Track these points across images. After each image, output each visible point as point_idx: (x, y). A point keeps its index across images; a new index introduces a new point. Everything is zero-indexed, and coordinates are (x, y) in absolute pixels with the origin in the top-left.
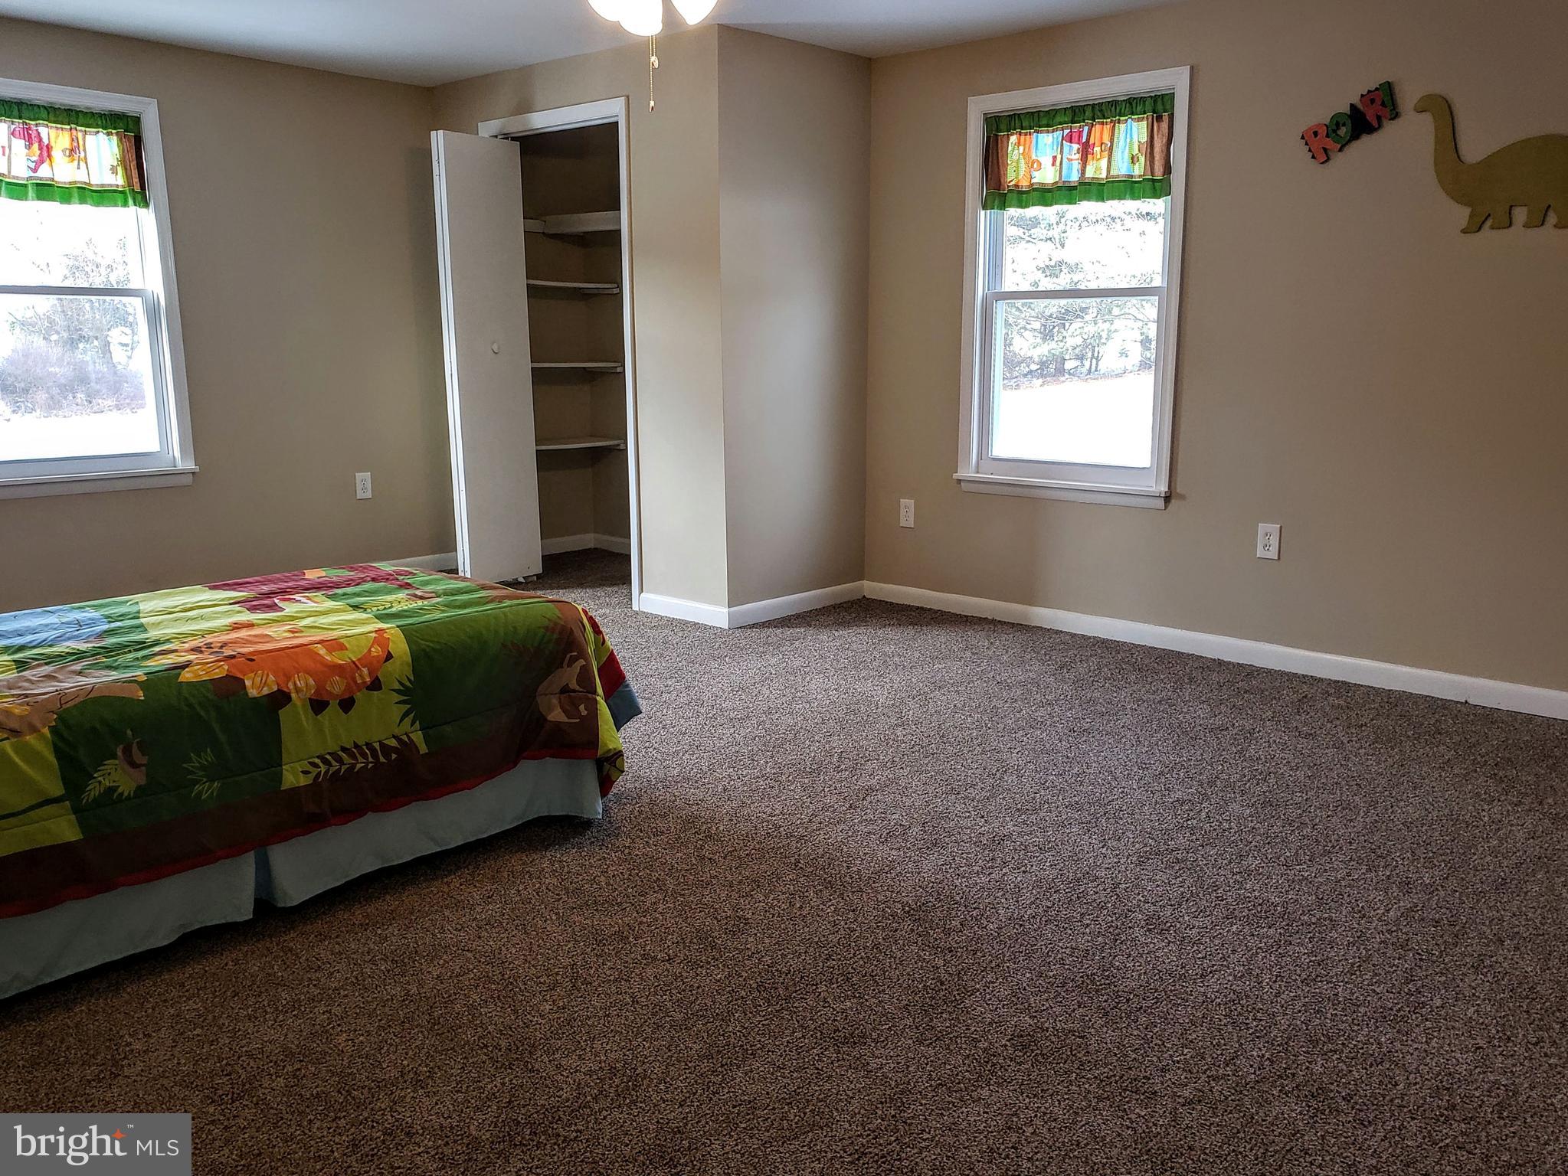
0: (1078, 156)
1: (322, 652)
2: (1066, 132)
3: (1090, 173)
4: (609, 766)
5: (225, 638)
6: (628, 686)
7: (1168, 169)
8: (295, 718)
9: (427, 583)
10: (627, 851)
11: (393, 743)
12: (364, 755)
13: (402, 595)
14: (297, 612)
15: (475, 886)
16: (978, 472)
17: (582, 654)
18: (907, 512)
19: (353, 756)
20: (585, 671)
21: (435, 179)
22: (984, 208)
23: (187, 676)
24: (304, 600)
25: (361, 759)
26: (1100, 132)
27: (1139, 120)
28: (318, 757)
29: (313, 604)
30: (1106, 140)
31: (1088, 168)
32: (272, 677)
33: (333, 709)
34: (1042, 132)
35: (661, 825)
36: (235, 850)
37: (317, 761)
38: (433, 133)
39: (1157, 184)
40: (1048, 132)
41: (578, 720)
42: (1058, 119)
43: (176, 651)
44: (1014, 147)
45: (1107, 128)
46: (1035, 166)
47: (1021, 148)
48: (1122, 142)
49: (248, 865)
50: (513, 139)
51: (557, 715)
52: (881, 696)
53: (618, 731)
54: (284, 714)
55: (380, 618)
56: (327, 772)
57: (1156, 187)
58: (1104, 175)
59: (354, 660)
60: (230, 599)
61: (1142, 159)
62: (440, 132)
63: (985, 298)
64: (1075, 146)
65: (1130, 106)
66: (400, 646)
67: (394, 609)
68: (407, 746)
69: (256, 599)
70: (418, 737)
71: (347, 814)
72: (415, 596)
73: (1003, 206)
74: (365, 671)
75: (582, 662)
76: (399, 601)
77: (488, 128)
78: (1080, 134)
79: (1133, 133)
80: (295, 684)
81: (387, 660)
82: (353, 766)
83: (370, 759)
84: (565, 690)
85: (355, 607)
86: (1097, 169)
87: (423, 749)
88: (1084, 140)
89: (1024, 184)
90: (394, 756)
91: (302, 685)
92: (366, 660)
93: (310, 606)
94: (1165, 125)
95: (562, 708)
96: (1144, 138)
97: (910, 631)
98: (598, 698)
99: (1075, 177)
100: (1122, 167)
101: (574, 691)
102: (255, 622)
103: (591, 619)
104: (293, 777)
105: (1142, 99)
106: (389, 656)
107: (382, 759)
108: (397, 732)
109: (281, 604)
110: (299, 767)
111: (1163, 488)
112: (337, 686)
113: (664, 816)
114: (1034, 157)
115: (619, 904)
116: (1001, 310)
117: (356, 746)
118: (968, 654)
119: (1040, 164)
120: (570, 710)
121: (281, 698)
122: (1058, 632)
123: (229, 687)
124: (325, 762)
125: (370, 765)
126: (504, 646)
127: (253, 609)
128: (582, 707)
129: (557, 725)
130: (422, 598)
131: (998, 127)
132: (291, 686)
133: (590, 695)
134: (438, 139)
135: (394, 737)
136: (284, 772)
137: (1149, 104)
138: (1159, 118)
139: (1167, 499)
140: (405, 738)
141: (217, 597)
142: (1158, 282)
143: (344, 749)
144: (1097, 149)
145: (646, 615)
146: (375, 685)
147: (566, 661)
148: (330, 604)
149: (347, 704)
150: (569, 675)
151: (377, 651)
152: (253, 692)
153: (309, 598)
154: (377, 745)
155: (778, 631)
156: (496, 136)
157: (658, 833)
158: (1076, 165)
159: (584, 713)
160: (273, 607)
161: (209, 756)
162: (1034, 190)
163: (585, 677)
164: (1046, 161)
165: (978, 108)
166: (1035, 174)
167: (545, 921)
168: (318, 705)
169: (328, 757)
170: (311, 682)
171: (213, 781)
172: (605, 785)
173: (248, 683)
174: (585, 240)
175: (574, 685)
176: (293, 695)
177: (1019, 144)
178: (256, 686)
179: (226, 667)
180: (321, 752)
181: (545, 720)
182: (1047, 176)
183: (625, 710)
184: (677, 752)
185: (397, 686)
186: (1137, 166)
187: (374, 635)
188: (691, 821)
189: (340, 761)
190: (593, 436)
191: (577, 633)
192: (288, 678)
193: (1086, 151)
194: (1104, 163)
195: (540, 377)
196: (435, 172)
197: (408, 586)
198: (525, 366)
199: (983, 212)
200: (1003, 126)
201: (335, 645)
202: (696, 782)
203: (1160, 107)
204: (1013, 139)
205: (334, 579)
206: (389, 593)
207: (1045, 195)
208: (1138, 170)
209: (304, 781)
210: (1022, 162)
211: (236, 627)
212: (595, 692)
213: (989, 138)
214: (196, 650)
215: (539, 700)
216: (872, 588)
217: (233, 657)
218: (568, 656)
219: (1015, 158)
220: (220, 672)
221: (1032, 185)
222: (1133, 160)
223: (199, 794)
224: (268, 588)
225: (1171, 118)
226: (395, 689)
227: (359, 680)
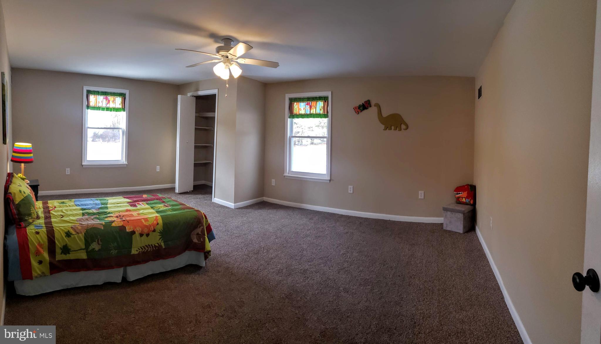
0: (309, 108)
1: (143, 221)
2: (307, 103)
3: (312, 112)
4: (207, 254)
5: (124, 214)
6: (212, 232)
7: (328, 112)
8: (136, 238)
9: (168, 202)
10: (211, 277)
11: (157, 245)
12: (150, 247)
13: (162, 205)
14: (140, 208)
15: (173, 283)
16: (288, 174)
17: (203, 225)
18: (273, 182)
19: (148, 247)
20: (203, 230)
21: (178, 105)
23: (113, 224)
24: (142, 204)
25: (149, 248)
26: (313, 103)
27: (321, 102)
28: (140, 247)
29: (144, 206)
30: (315, 105)
31: (311, 111)
32: (132, 227)
33: (145, 236)
34: (301, 102)
35: (220, 269)
36: (119, 266)
37: (140, 248)
38: (178, 95)
39: (326, 115)
40: (302, 102)
41: (200, 242)
42: (305, 100)
43: (112, 217)
45: (315, 103)
46: (300, 109)
47: (297, 106)
48: (318, 106)
49: (121, 270)
50: (194, 97)
51: (195, 240)
52: (271, 230)
53: (209, 243)
54: (134, 236)
55: (158, 212)
56: (142, 251)
57: (325, 116)
58: (314, 112)
59: (150, 224)
60: (127, 201)
61: (322, 110)
62: (180, 95)
63: (289, 137)
64: (308, 106)
66: (160, 221)
67: (160, 209)
68: (160, 246)
69: (132, 202)
70: (163, 244)
71: (145, 261)
72: (165, 205)
73: (293, 118)
74: (152, 227)
75: (202, 227)
76: (161, 207)
77: (189, 94)
78: (309, 104)
79: (320, 104)
80: (137, 229)
81: (157, 225)
82: (148, 250)
83: (152, 249)
84: (198, 234)
85: (152, 208)
86: (313, 111)
87: (164, 247)
88: (310, 105)
89: (298, 113)
90: (157, 248)
91: (138, 230)
92: (153, 224)
93: (143, 206)
94: (327, 103)
95: (197, 238)
96: (323, 106)
97: (275, 211)
98: (206, 237)
99: (308, 113)
100: (318, 111)
101: (200, 235)
102: (131, 210)
103: (205, 215)
104: (134, 251)
105: (320, 97)
106: (158, 224)
107: (154, 249)
108: (158, 243)
109: (137, 205)
110: (136, 249)
111: (329, 178)
112: (146, 231)
113: (220, 266)
114: (300, 108)
115: (209, 295)
116: (292, 140)
117: (149, 245)
118: (289, 217)
119: (301, 109)
120: (199, 239)
121: (133, 233)
122: (308, 210)
123: (122, 228)
124: (142, 248)
125: (152, 250)
126: (184, 223)
127: (131, 205)
128: (201, 239)
129: (195, 243)
130: (167, 206)
131: (292, 101)
132: (136, 230)
133: (204, 236)
134: (179, 97)
135: (157, 243)
136: (132, 250)
137: (322, 98)
138: (325, 102)
139: (330, 181)
140: (160, 244)
141: (124, 200)
142: (326, 136)
143: (146, 246)
144: (313, 107)
145: (215, 203)
146: (154, 231)
147: (198, 227)
148: (147, 206)
149: (148, 235)
150: (199, 230)
151: (155, 222)
152: (127, 230)
153: (143, 204)
154: (153, 245)
155: (246, 210)
156: (191, 96)
157: (219, 272)
158: (309, 110)
159: (202, 240)
160: (135, 206)
161: (116, 244)
162: (300, 115)
163: (203, 231)
164: (302, 109)
165: (287, 96)
166: (300, 111)
167: (189, 298)
168: (141, 235)
169: (142, 247)
170: (140, 229)
171: (116, 250)
172: (206, 258)
173: (127, 228)
174: (207, 118)
175: (200, 233)
176: (136, 232)
177: (296, 105)
178: (128, 229)
179: (122, 223)
180: (141, 246)
181: (193, 241)
182: (302, 112)
183: (211, 238)
184: (223, 246)
185: (159, 231)
186: (321, 111)
187: (155, 218)
188: (227, 268)
189: (145, 248)
190: (206, 159)
191: (201, 219)
192: (135, 228)
193: (311, 107)
194: (315, 110)
195: (196, 147)
196: (178, 104)
197: (164, 202)
198: (193, 145)
199: (289, 119)
200: (293, 100)
201: (146, 220)
202: (228, 256)
203: (325, 99)
204: (295, 104)
205: (149, 198)
206: (160, 204)
207: (302, 116)
208: (322, 112)
209: (136, 253)
210: (297, 108)
211: (127, 211)
212: (205, 235)
213: (290, 103)
214: (117, 217)
215: (191, 236)
216: (265, 199)
217: (124, 220)
218: (199, 225)
219: (296, 107)
220: (121, 225)
221: (299, 114)
222: (321, 110)
223: (112, 253)
224: (135, 199)
225: (328, 102)
226: (158, 232)
227: (151, 230)
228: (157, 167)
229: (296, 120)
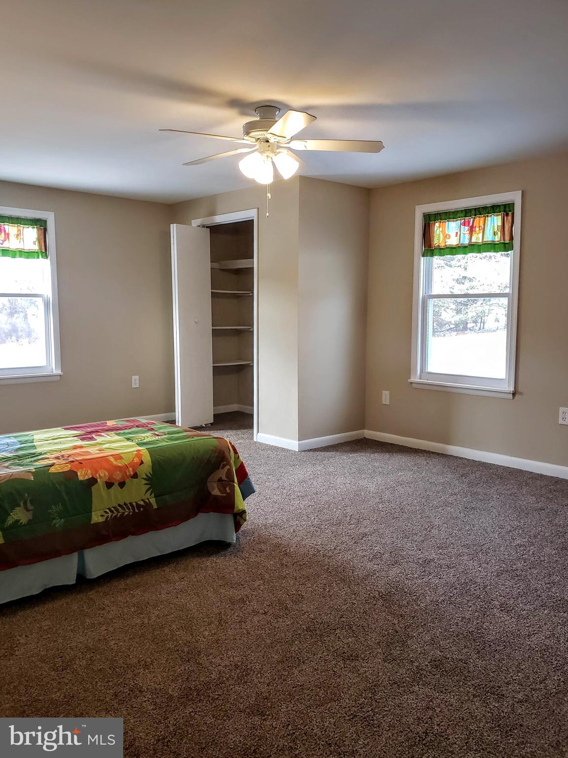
0: (468, 232)
1: (112, 459)
2: (462, 221)
3: (474, 240)
4: (239, 517)
5: (70, 452)
6: (249, 479)
7: (512, 238)
8: (99, 490)
9: (160, 428)
10: (247, 559)
11: (142, 503)
12: (129, 509)
13: (149, 434)
14: (102, 441)
15: (176, 573)
16: (420, 379)
17: (229, 463)
18: (386, 397)
19: (123, 509)
20: (229, 472)
21: (172, 245)
22: (423, 256)
23: (52, 470)
24: (105, 435)
25: (127, 510)
26: (478, 221)
27: (497, 215)
28: (108, 509)
29: (109, 437)
30: (482, 224)
31: (473, 237)
32: (89, 471)
33: (116, 487)
34: (451, 221)
35: (263, 547)
36: (70, 551)
37: (108, 511)
38: (171, 225)
39: (507, 245)
40: (454, 221)
41: (225, 495)
42: (459, 215)
43: (48, 458)
44: (438, 229)
45: (482, 219)
46: (448, 237)
47: (441, 229)
48: (489, 226)
49: (74, 559)
50: (207, 227)
51: (216, 492)
52: (372, 488)
53: (244, 500)
54: (94, 488)
55: (139, 444)
56: (112, 516)
57: (506, 246)
58: (480, 241)
59: (126, 464)
60: (73, 434)
61: (499, 233)
62: (175, 225)
63: (424, 297)
64: (467, 228)
65: (493, 209)
66: (147, 458)
67: (145, 441)
68: (149, 505)
69: (85, 434)
70: (153, 501)
71: (120, 535)
72: (155, 434)
73: (432, 255)
74: (131, 469)
75: (228, 467)
76: (148, 436)
77: (196, 223)
78: (469, 222)
79: (495, 221)
80: (100, 475)
81: (140, 465)
82: (124, 513)
83: (132, 511)
84: (220, 480)
85: (128, 439)
86: (477, 238)
87: (155, 506)
88: (471, 225)
89: (442, 245)
90: (142, 509)
91: (103, 475)
92: (132, 465)
93: (108, 438)
94: (510, 218)
95: (218, 488)
96: (500, 224)
97: (387, 456)
98: (235, 484)
99: (466, 242)
100: (489, 237)
101: (224, 481)
102: (83, 445)
103: (233, 447)
104: (97, 517)
105: (499, 206)
106: (142, 463)
107: (137, 511)
108: (144, 498)
109: (95, 437)
110: (99, 513)
111: (512, 389)
112: (118, 476)
113: (265, 543)
114: (447, 233)
115: (242, 585)
116: (431, 303)
117: (125, 504)
118: (416, 468)
119: (450, 236)
120: (222, 488)
121: (93, 481)
122: (461, 458)
123: (72, 474)
124: (111, 511)
125: (131, 513)
126: (193, 458)
127: (83, 439)
128: (227, 489)
129: (216, 497)
130: (158, 435)
131: (429, 220)
132: (98, 476)
133: (231, 483)
134: (174, 228)
135: (142, 500)
136: (93, 515)
137: (502, 208)
138: (507, 215)
139: (514, 394)
140: (147, 501)
141: (67, 433)
142: (507, 291)
143: (120, 505)
144: (477, 229)
145: (261, 444)
146: (135, 476)
147: (221, 466)
148: (117, 438)
149: (122, 484)
150: (222, 473)
151: (136, 460)
152: (81, 478)
153: (108, 435)
154: (134, 504)
155: (322, 453)
156: (199, 226)
157: (261, 551)
158: (467, 236)
159: (228, 491)
160: (92, 439)
161: (60, 507)
162: (447, 248)
163: (229, 474)
164: (453, 235)
165: (421, 210)
166: (447, 240)
167: (208, 591)
168: (109, 485)
169: (112, 509)
170: (107, 474)
171: (61, 518)
172: (238, 526)
173: (79, 474)
174: (238, 272)
175: (224, 478)
176: (99, 480)
177: (440, 227)
178: (83, 475)
179: (70, 466)
180: (110, 506)
181: (211, 494)
182: (453, 241)
183: (248, 491)
184: (272, 512)
185: (145, 476)
186: (496, 237)
187: (135, 452)
188: (278, 546)
189: (118, 511)
190: (239, 359)
191: (226, 453)
192: (97, 472)
193: (472, 230)
194: (481, 235)
195: (215, 333)
196: (172, 242)
197: (152, 429)
198: (209, 328)
199: (422, 258)
200: (432, 218)
201: (118, 457)
202: (281, 527)
203: (507, 209)
204: (437, 224)
205: (120, 426)
206: (144, 432)
207: (453, 250)
208: (497, 239)
209: (101, 520)
210: (441, 236)
211: (75, 448)
212: (233, 481)
213: (425, 224)
214: (57, 458)
215: (208, 484)
216: (368, 433)
217: (73, 462)
218: (222, 464)
219: (438, 233)
220: (66, 469)
221: (446, 245)
222: (495, 234)
223: (55, 524)
224: (89, 430)
225: (513, 214)
226: (143, 478)
227: (128, 474)
228: (134, 377)
229: (437, 260)
